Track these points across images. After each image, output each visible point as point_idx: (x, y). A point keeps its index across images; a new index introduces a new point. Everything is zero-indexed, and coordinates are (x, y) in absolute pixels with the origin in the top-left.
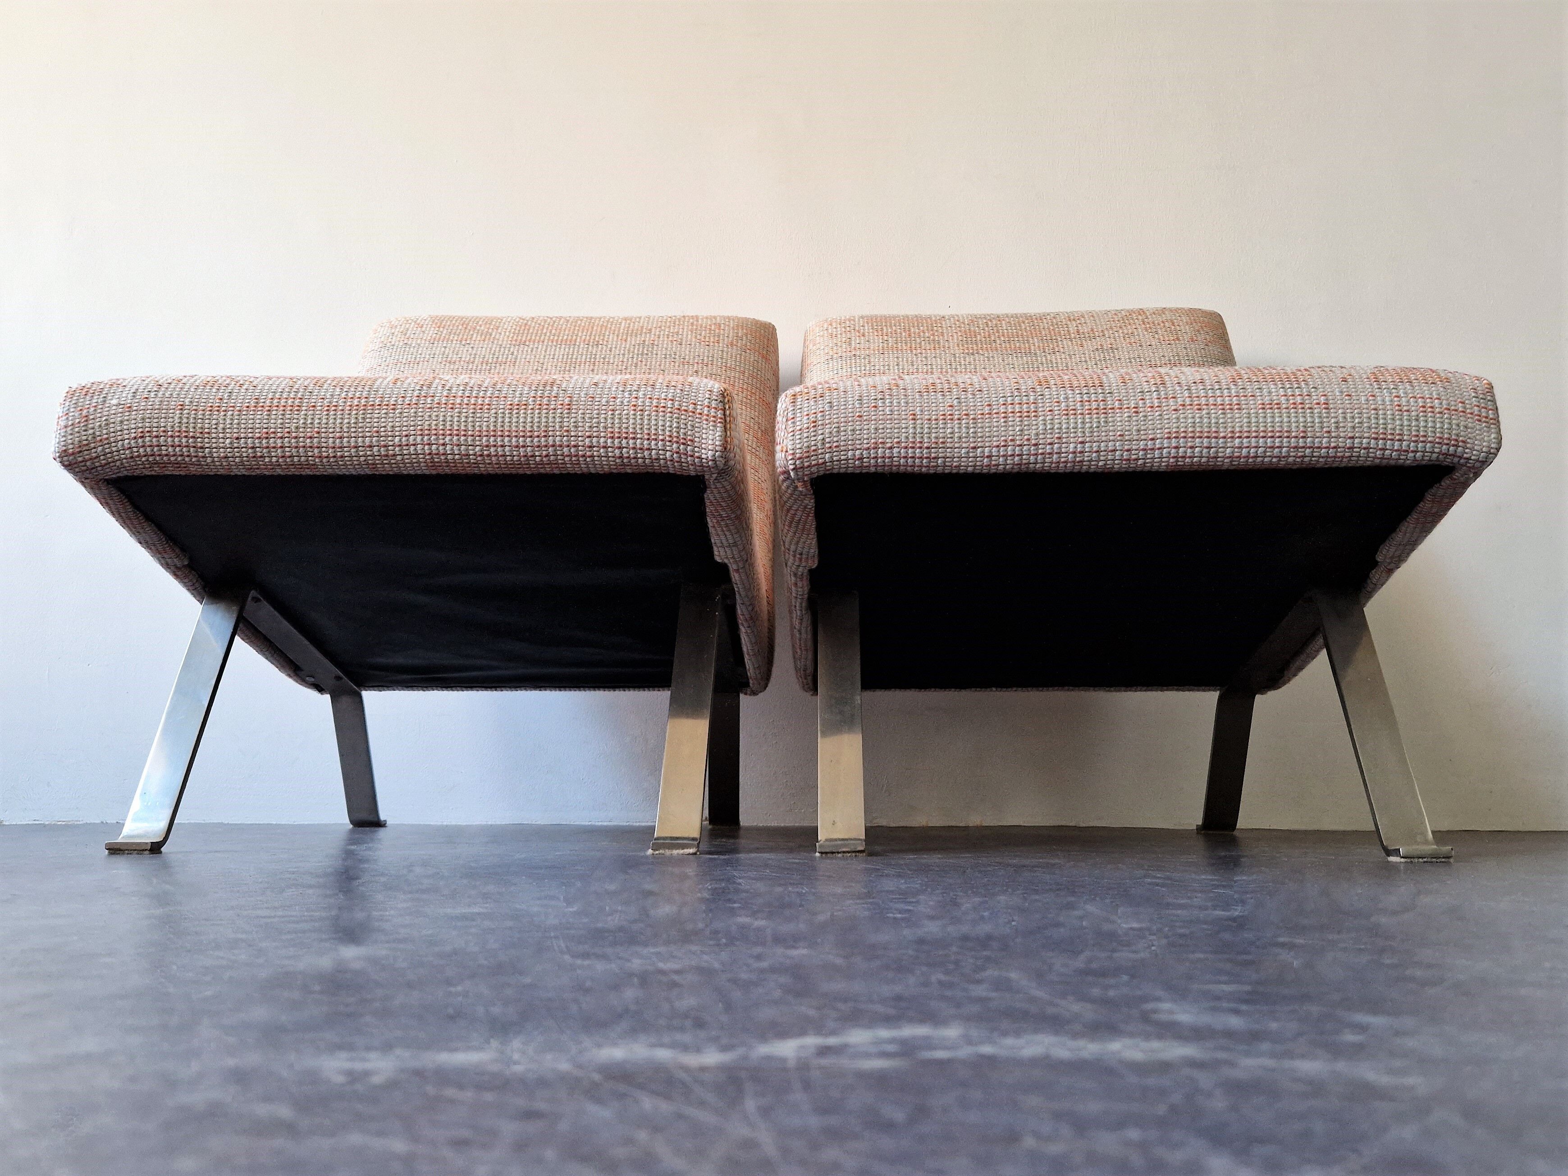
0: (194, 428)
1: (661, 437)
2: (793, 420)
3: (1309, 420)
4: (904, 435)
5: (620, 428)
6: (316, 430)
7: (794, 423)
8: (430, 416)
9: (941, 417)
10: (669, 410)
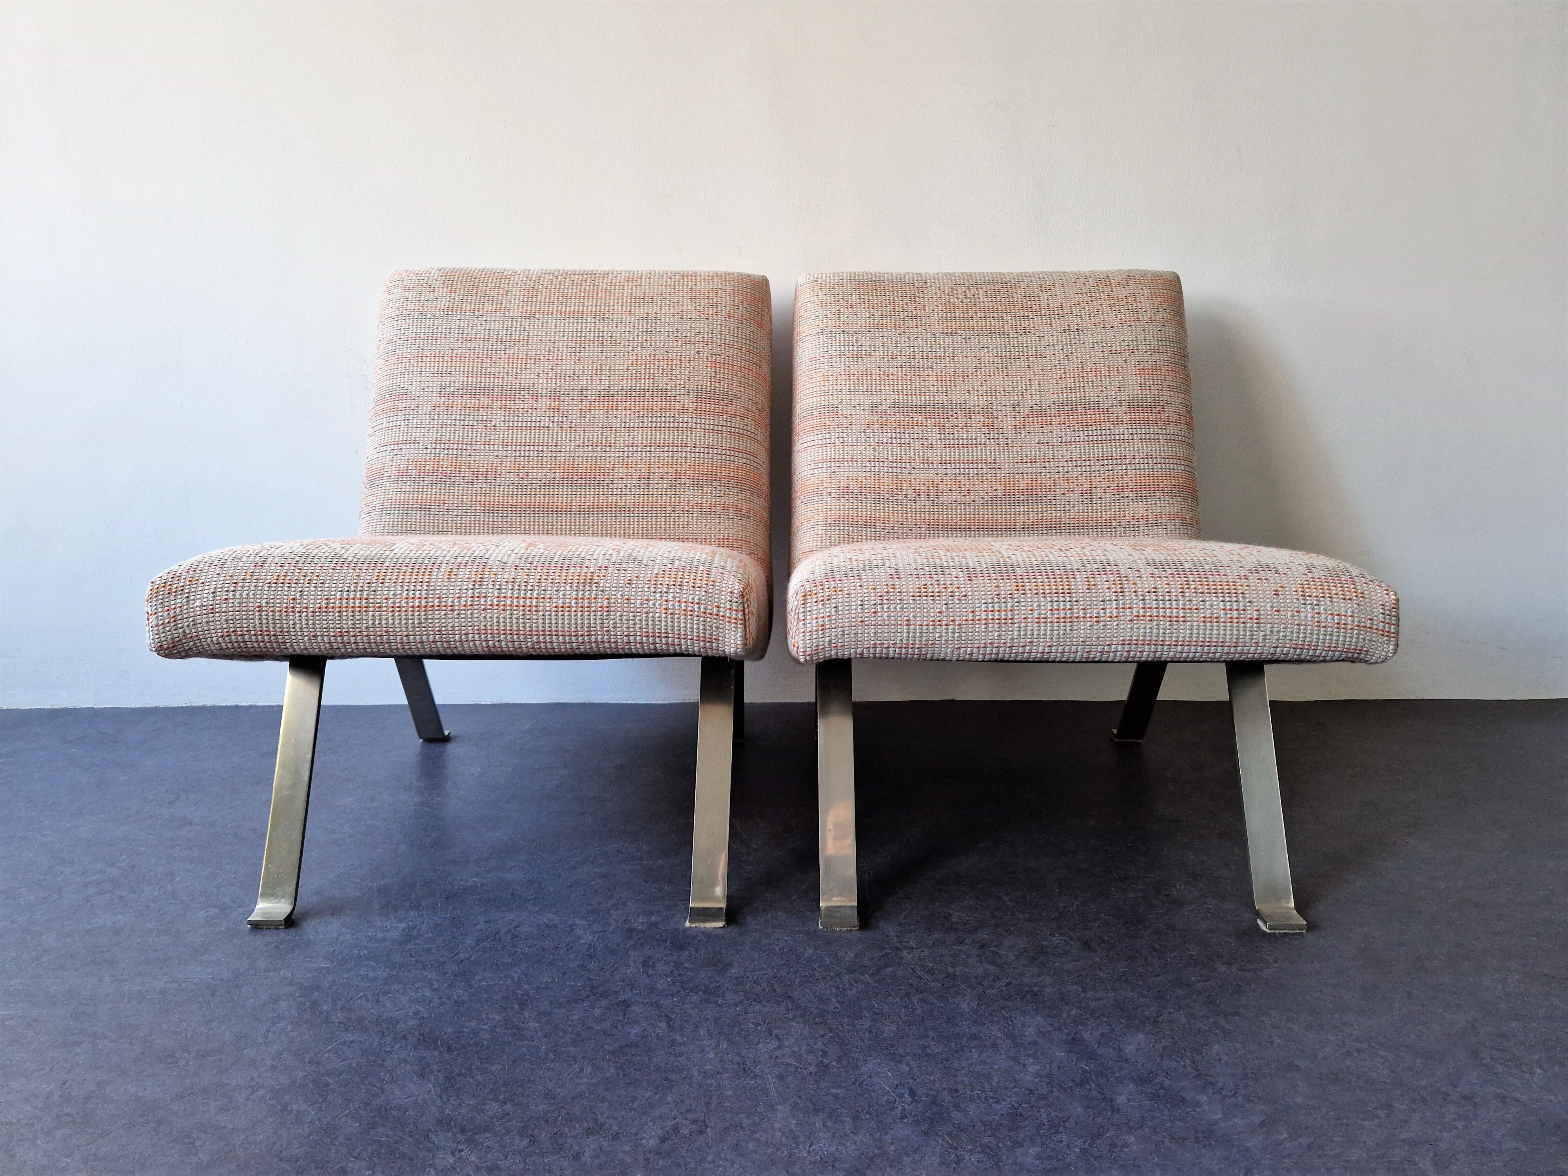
0: (274, 628)
1: (689, 637)
2: (803, 622)
3: (1242, 633)
4: (899, 638)
5: (653, 629)
6: (384, 629)
7: (804, 624)
8: (485, 617)
9: (931, 623)
10: (696, 613)
